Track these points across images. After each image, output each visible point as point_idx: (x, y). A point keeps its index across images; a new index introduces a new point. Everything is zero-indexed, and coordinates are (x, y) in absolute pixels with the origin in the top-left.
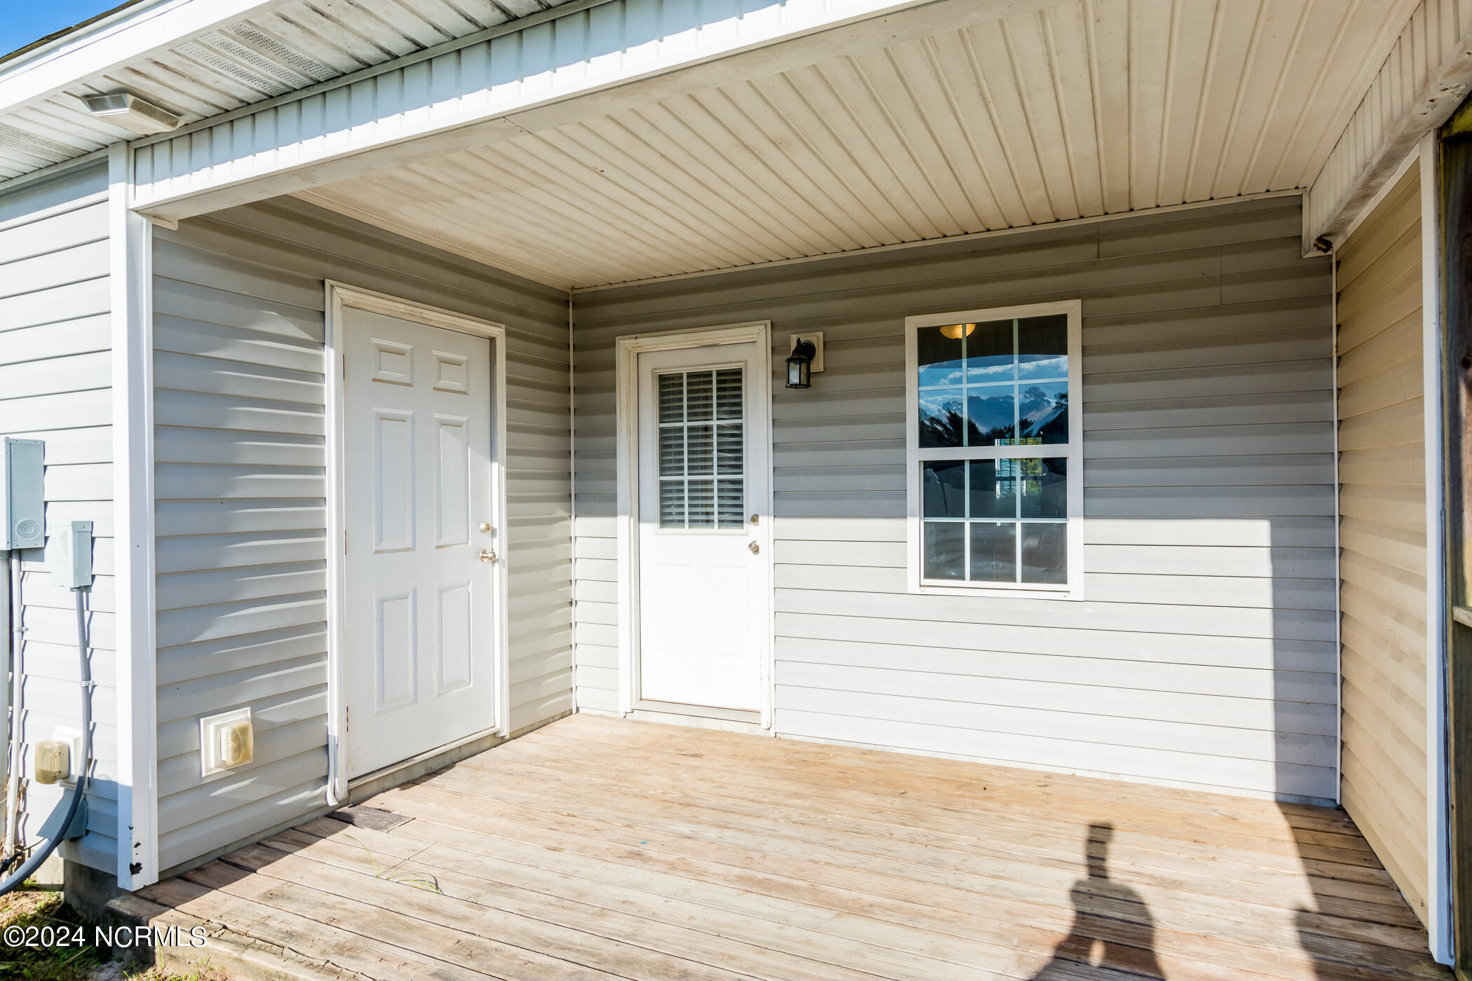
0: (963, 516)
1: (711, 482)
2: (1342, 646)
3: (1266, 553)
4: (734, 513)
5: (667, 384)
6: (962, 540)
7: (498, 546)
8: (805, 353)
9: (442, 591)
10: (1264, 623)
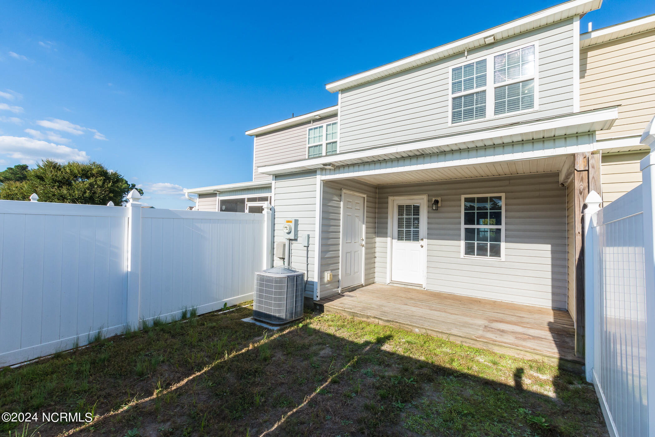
0: (475, 241)
1: (411, 231)
2: (568, 274)
3: (550, 252)
4: (416, 237)
5: (400, 208)
6: (475, 246)
7: (364, 243)
8: (436, 202)
9: (355, 252)
10: (549, 268)
